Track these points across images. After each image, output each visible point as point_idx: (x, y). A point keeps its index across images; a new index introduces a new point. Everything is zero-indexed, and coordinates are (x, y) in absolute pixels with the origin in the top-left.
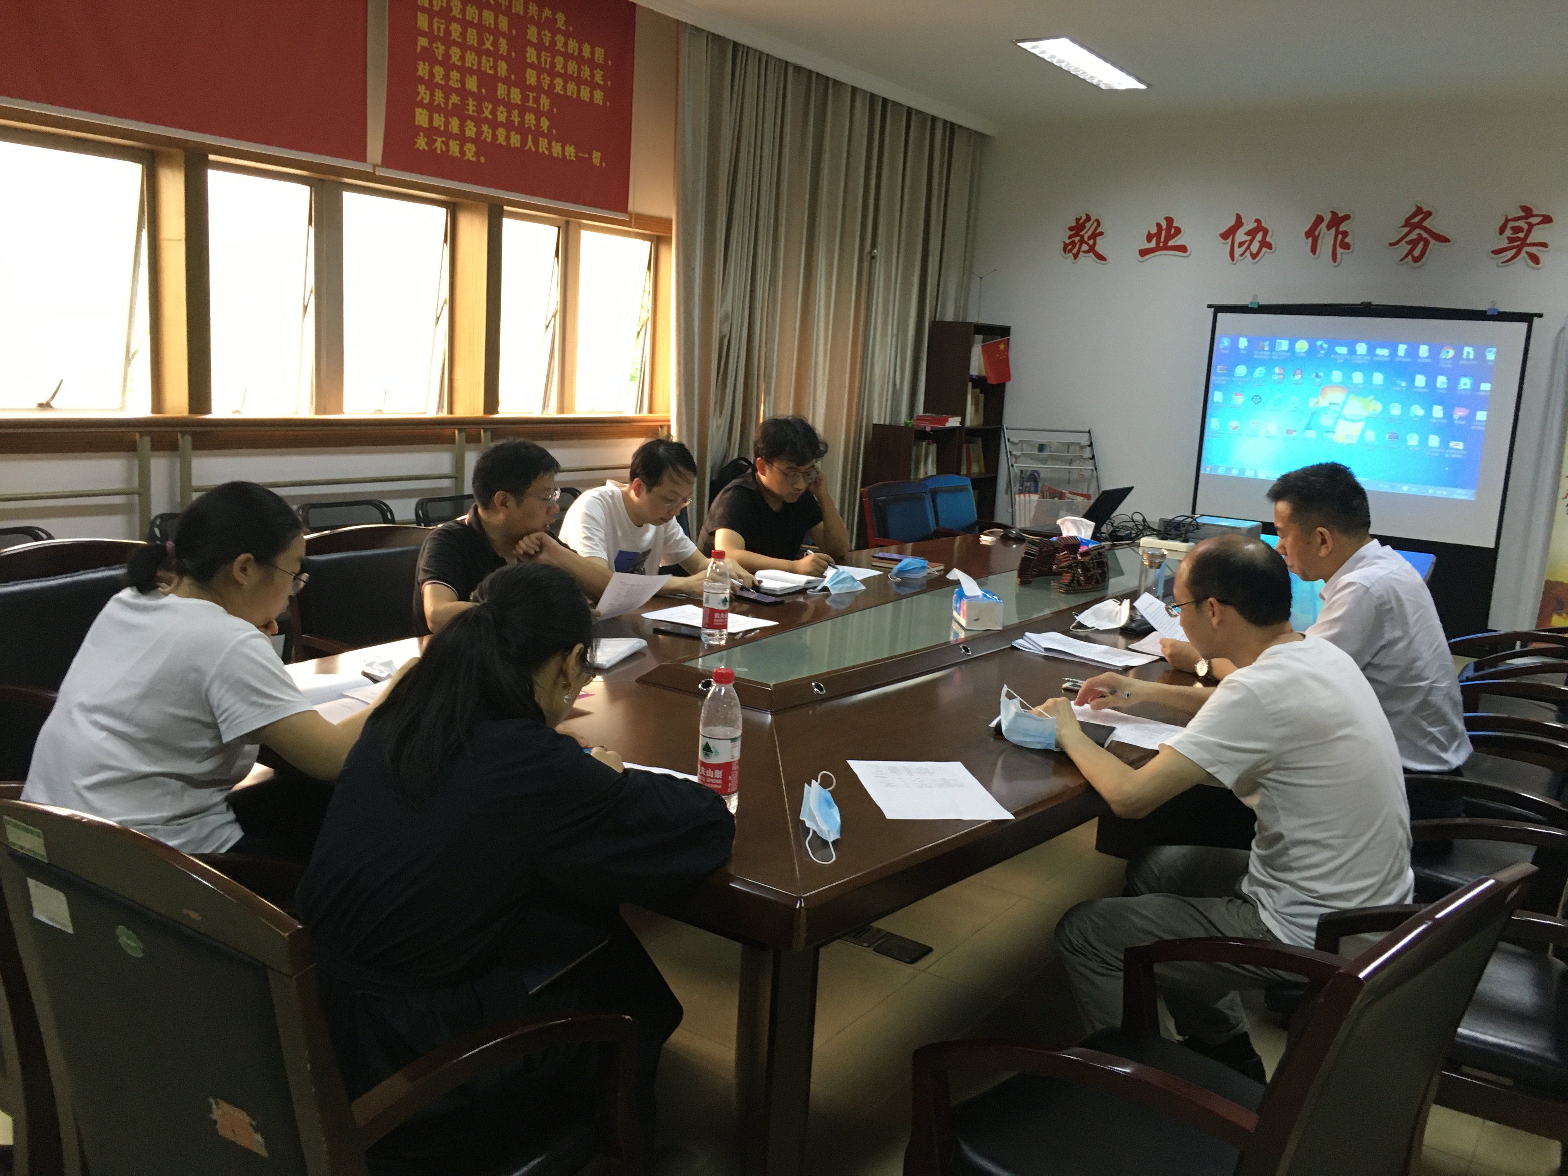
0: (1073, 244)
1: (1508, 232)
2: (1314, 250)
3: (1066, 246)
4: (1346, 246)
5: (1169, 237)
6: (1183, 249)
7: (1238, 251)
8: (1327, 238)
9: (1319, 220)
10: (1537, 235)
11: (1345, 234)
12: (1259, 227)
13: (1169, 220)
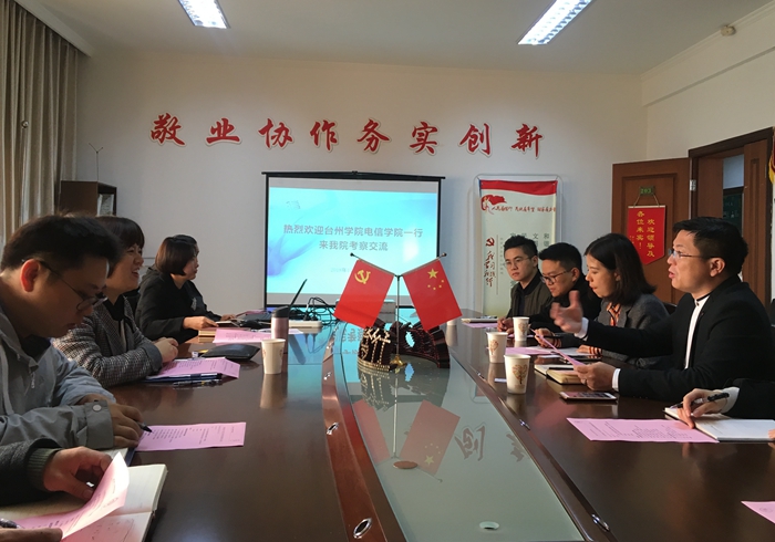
0: (159, 133)
1: (417, 136)
2: (316, 142)
3: (153, 134)
4: (335, 141)
5: (226, 131)
6: (236, 139)
7: (271, 142)
8: (323, 136)
9: (317, 125)
10: (431, 137)
11: (333, 134)
12: (283, 128)
13: (225, 121)
